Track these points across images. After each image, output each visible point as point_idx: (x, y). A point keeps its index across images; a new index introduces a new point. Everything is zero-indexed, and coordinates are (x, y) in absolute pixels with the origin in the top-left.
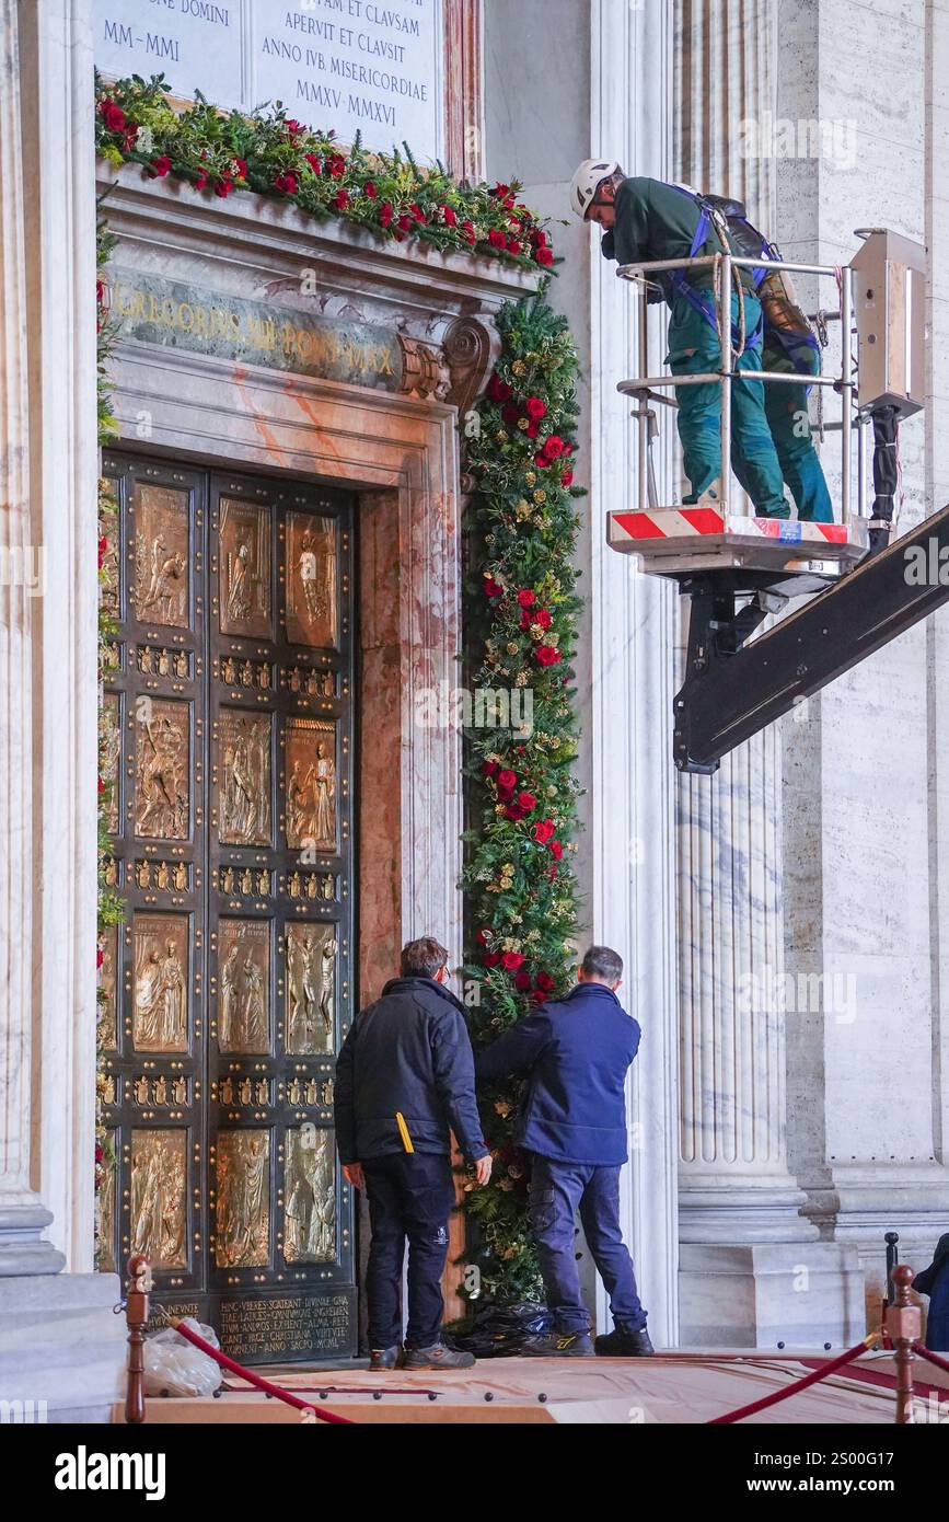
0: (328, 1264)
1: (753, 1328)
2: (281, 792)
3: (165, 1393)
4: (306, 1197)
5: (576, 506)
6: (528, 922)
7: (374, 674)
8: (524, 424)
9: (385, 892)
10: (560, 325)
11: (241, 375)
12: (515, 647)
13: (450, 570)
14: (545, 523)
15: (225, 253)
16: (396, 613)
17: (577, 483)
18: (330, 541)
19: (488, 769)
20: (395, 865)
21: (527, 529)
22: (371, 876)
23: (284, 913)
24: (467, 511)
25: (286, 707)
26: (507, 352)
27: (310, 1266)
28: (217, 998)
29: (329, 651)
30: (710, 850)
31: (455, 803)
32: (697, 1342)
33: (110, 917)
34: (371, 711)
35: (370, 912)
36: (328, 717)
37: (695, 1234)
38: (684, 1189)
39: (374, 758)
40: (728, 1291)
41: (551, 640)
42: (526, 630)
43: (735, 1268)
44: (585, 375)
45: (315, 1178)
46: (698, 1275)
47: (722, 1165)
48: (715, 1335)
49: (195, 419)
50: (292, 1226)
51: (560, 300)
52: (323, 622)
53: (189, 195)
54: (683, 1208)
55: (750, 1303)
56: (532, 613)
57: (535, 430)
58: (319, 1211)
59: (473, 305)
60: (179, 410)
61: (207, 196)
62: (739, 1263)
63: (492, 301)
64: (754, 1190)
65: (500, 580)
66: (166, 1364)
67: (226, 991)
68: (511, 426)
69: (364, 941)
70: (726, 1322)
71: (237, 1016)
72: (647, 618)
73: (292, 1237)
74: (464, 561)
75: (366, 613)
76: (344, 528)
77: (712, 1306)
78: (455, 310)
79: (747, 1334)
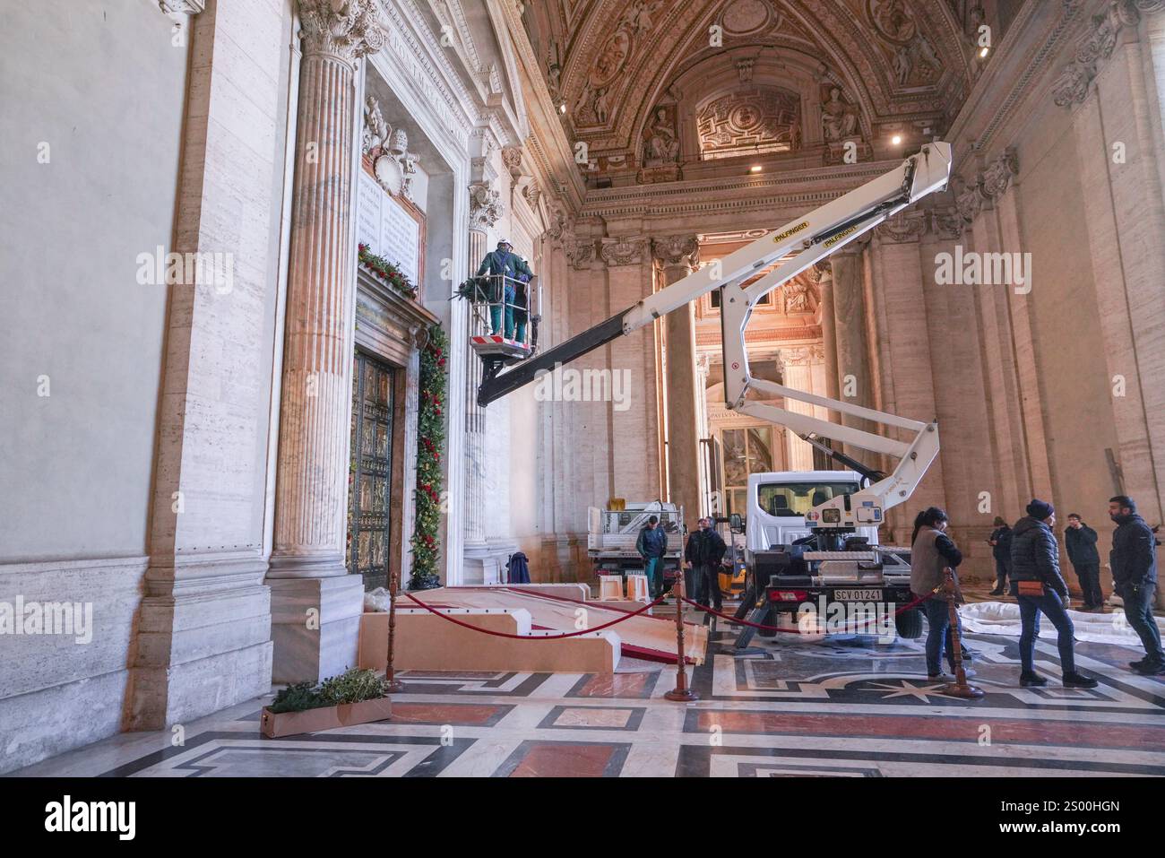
0: (382, 567)
1: (483, 579)
2: (376, 443)
3: (376, 611)
4: (378, 549)
5: (445, 377)
6: (432, 479)
7: (398, 414)
8: (435, 355)
9: (399, 470)
10: (444, 333)
11: (377, 330)
12: (431, 409)
13: (416, 389)
14: (439, 380)
15: (376, 297)
16: (404, 399)
17: (446, 371)
18: (388, 380)
19: (425, 440)
20: (402, 463)
21: (435, 381)
22: (395, 466)
23: (375, 474)
24: (420, 375)
25: (378, 420)
26: (432, 337)
27: (379, 567)
28: (360, 496)
29: (386, 407)
30: (471, 463)
31: (416, 448)
32: (468, 583)
33: (353, 469)
34: (396, 423)
35: (394, 475)
36: (386, 424)
37: (466, 557)
38: (465, 546)
39: (396, 435)
40: (477, 571)
41: (440, 408)
42: (434, 406)
43: (476, 564)
44: (449, 345)
45: (380, 544)
46: (468, 566)
47: (473, 540)
48: (473, 581)
49: (366, 338)
50: (375, 557)
51: (443, 328)
52: (386, 400)
53: (374, 275)
54: (465, 550)
55: (483, 573)
56: (436, 401)
57: (437, 358)
58: (381, 553)
59: (424, 325)
60: (362, 335)
61: (378, 277)
62: (480, 563)
63: (429, 326)
64: (481, 545)
65: (429, 392)
66: (377, 602)
67: (363, 493)
68: (432, 354)
69: (393, 482)
70: (477, 578)
71: (365, 500)
72: (460, 405)
73: (375, 560)
74: (420, 388)
75: (396, 400)
76: (391, 377)
77: (472, 574)
78: (420, 326)
79: (482, 581)
